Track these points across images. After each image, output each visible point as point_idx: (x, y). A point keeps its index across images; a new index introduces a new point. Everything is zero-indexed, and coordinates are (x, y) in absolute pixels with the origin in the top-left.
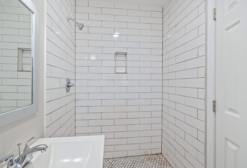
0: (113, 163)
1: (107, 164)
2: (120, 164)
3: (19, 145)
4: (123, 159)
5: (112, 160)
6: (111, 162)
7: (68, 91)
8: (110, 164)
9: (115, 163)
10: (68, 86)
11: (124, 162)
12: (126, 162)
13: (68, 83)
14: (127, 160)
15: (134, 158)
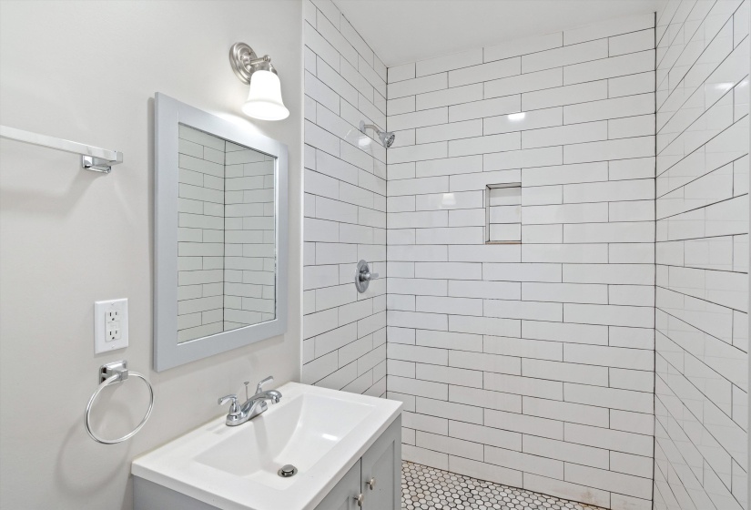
0: (474, 492)
1: (459, 488)
2: (493, 501)
3: (246, 383)
4: (508, 491)
5: (476, 483)
6: (471, 487)
7: (360, 291)
8: (467, 490)
9: (481, 494)
10: (361, 279)
11: (507, 500)
12: (515, 501)
13: (361, 272)
14: (520, 498)
15: (543, 500)
